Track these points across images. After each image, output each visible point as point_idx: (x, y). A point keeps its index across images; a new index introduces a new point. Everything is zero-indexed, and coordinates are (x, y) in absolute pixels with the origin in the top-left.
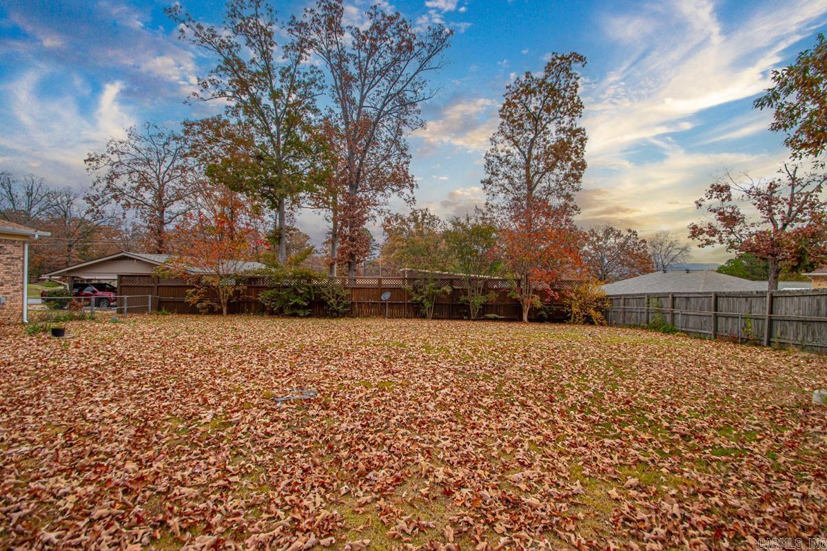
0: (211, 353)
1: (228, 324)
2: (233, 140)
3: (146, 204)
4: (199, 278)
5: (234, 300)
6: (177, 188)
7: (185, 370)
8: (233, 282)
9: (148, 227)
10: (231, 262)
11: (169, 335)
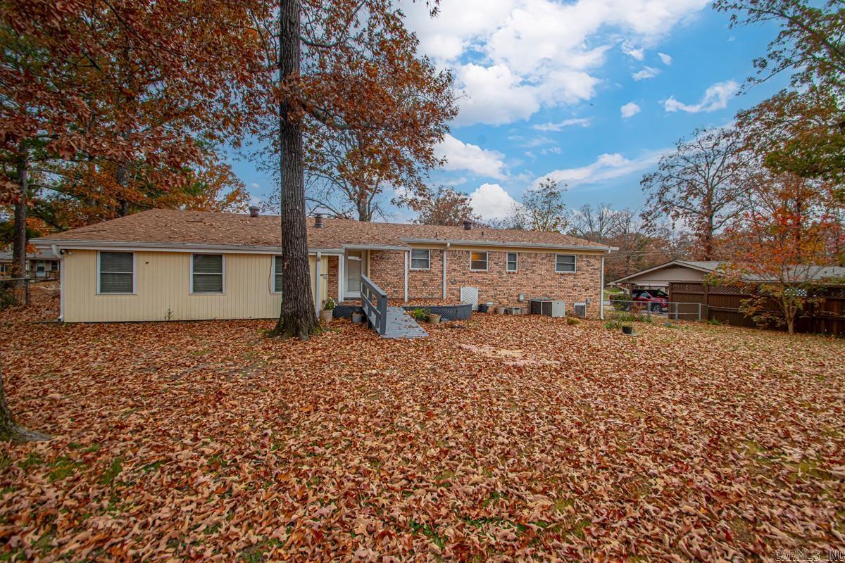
0: (783, 377)
1: (798, 345)
2: (803, 114)
3: (694, 212)
4: (756, 288)
5: (805, 316)
6: (728, 188)
7: (752, 390)
8: (804, 293)
9: (696, 235)
10: (800, 268)
11: (725, 347)
